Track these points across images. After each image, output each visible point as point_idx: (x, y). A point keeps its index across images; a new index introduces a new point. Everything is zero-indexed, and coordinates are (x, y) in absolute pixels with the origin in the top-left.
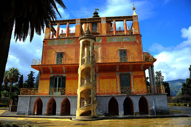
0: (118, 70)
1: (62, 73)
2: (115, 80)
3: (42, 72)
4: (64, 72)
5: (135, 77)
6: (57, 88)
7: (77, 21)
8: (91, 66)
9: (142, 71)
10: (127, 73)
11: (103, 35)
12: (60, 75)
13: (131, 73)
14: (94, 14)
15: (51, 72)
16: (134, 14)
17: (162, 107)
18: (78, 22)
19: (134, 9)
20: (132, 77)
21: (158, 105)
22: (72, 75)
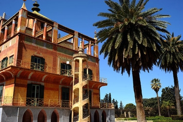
1: (41, 81)
5: (94, 94)
12: (38, 83)
20: (92, 93)
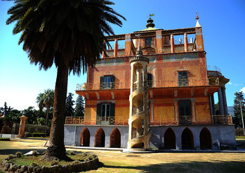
0: (176, 95)
2: (172, 108)
3: (88, 98)
4: (113, 97)
6: (105, 117)
7: (126, 37)
8: (143, 93)
9: (206, 96)
10: (187, 99)
11: (159, 53)
13: (192, 99)
14: (148, 22)
15: (98, 98)
16: (198, 25)
17: (228, 141)
18: (128, 38)
19: (197, 19)
21: (223, 139)
22: (122, 102)
